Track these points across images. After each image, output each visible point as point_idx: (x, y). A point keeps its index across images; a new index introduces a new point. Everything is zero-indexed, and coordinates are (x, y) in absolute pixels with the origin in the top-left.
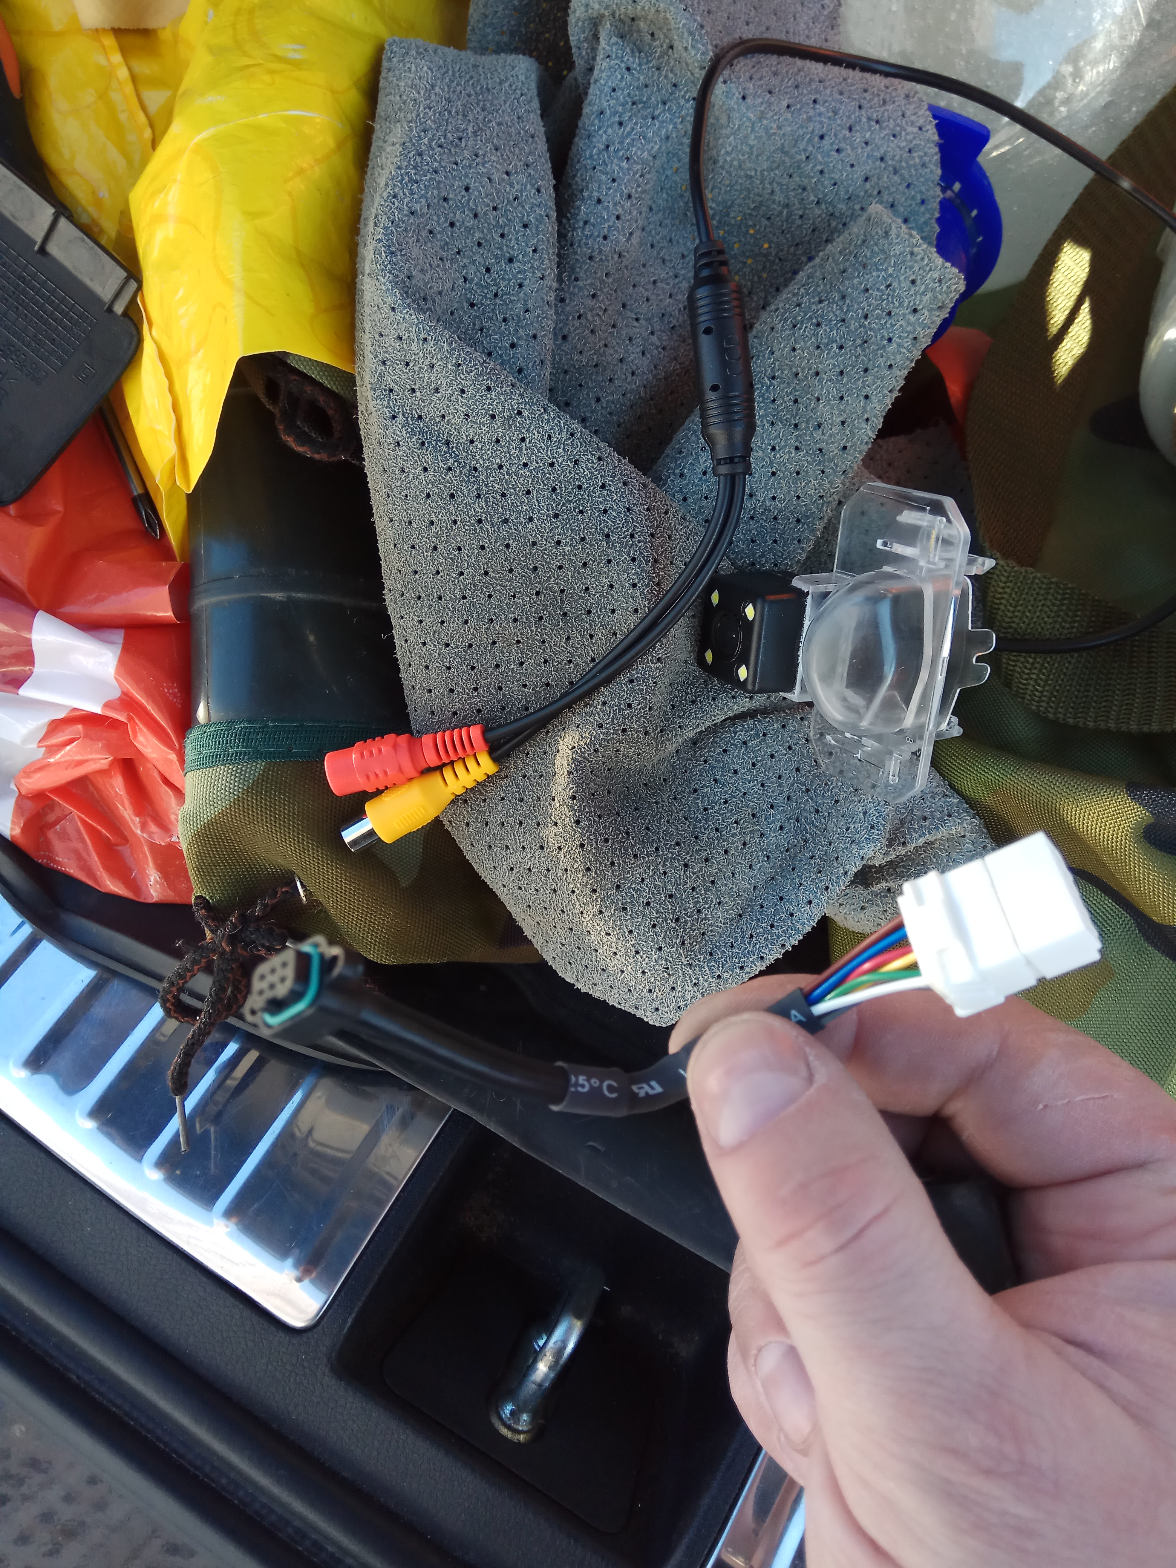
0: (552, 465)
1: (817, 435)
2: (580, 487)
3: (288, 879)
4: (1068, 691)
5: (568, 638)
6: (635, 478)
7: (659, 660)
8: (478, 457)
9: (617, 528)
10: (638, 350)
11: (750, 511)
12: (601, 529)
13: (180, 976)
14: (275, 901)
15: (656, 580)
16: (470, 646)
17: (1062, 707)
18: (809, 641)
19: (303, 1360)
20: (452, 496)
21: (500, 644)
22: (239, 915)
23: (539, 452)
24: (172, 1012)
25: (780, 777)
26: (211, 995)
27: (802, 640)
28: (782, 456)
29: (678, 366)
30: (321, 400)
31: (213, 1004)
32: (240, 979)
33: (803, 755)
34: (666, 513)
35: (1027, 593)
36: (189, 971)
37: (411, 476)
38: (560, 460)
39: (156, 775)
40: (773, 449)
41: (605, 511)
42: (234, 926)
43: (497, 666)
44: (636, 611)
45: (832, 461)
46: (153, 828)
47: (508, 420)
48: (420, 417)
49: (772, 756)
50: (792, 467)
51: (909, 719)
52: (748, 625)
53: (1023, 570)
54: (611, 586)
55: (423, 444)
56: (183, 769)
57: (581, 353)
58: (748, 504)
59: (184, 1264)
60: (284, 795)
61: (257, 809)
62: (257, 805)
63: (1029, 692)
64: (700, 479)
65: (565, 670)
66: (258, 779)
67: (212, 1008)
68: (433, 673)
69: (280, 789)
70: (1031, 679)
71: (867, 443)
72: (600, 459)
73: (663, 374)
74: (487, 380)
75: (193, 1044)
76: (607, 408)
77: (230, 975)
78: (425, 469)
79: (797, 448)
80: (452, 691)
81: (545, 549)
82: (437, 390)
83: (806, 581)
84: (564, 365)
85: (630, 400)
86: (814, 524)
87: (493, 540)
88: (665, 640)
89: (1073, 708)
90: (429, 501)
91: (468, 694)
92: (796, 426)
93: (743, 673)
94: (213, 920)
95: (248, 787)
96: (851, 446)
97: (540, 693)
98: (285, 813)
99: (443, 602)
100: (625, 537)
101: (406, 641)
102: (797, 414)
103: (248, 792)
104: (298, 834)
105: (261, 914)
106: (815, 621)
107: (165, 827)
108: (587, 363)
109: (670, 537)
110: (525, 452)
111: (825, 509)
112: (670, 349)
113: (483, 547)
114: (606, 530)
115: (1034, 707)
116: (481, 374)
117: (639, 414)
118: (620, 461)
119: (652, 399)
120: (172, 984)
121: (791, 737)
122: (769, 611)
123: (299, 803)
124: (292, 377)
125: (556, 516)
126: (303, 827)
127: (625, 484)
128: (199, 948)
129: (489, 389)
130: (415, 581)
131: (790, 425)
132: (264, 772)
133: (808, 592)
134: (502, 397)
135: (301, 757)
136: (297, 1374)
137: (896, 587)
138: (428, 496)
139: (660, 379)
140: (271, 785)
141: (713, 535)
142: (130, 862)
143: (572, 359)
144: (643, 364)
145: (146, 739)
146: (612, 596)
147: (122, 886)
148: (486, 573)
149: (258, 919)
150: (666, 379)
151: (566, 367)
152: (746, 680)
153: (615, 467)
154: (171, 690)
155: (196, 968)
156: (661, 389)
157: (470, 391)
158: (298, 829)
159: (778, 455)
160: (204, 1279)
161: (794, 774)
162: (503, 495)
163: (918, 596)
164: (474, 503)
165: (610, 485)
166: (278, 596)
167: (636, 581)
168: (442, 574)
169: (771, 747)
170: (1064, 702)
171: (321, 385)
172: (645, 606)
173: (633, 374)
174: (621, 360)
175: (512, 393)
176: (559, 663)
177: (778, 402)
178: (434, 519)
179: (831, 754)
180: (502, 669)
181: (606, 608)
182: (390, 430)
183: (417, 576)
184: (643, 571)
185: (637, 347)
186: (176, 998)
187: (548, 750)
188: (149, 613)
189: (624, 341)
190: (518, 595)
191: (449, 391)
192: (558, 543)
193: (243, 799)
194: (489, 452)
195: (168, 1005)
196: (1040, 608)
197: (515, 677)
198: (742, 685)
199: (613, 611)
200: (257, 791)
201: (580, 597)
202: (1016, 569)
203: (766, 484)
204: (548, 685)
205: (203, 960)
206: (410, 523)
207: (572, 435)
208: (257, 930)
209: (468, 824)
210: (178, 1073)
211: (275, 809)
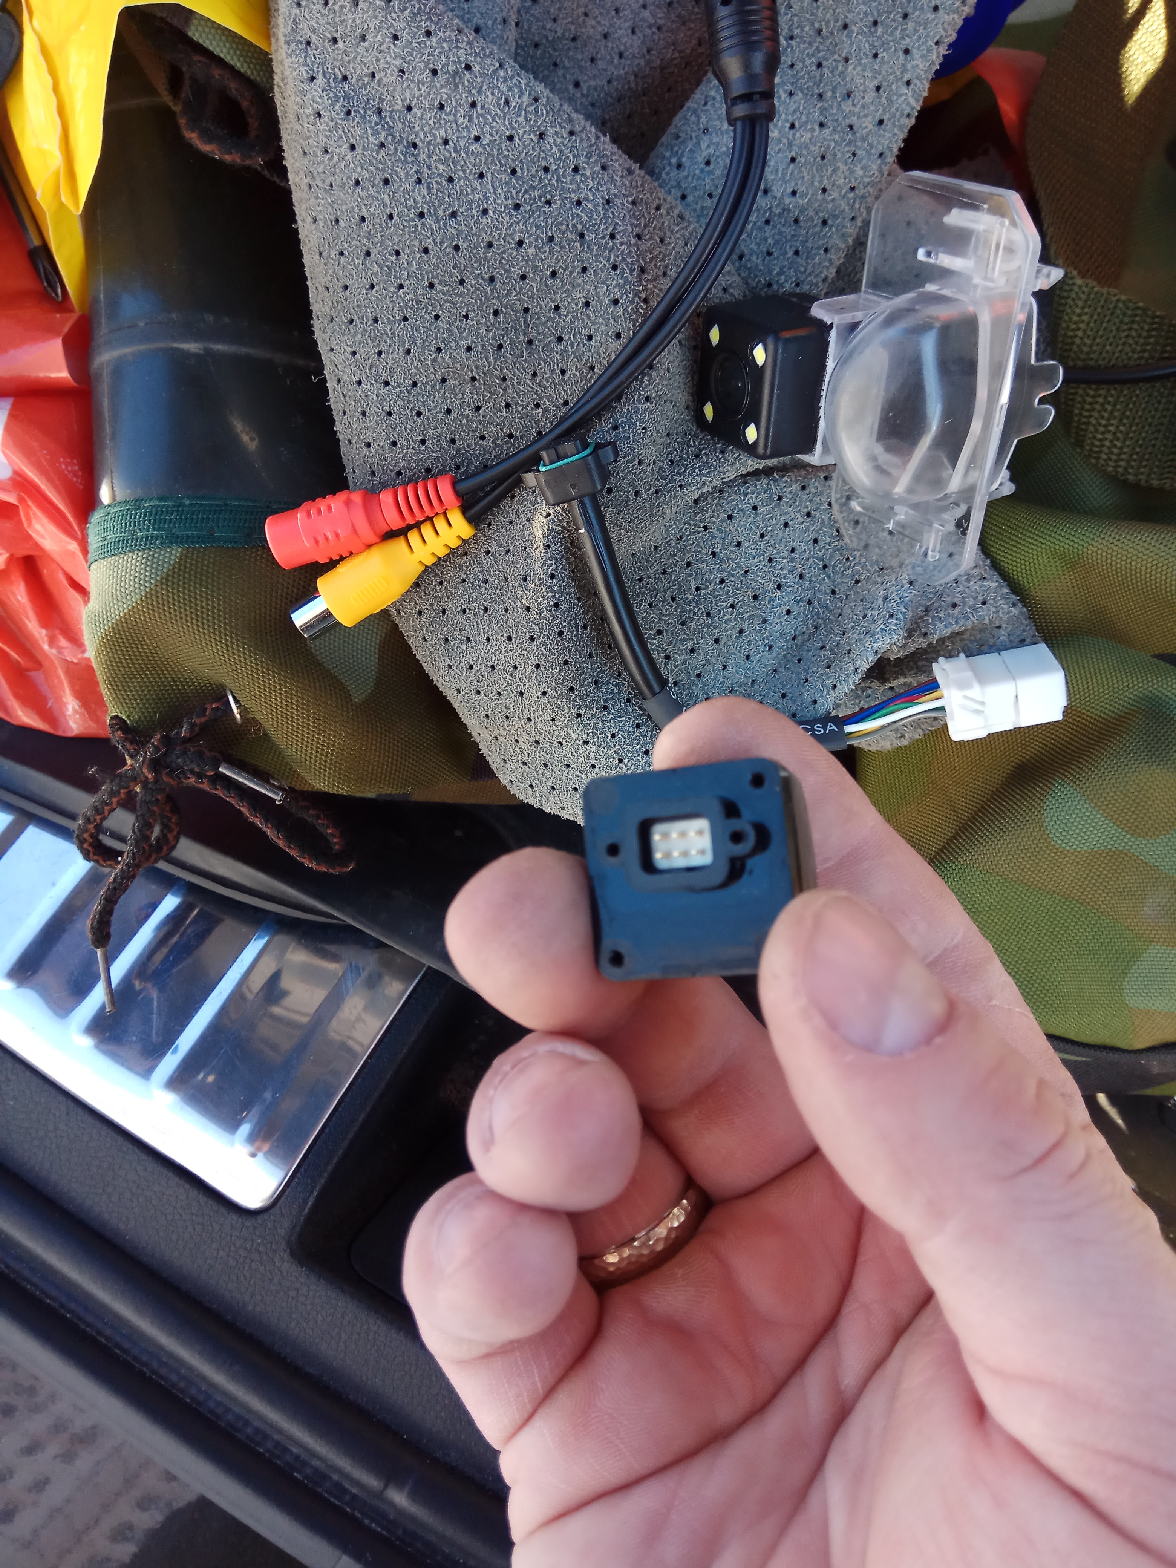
0: (511, 138)
1: (847, 106)
2: (546, 170)
3: (219, 695)
4: (1154, 445)
5: (535, 375)
6: (617, 161)
7: (647, 399)
8: (417, 129)
9: (594, 225)
10: (628, 24)
11: (765, 213)
12: (574, 226)
13: (97, 810)
14: (203, 719)
15: (643, 295)
16: (415, 384)
17: (1145, 467)
18: (834, 391)
19: (259, 1244)
20: (386, 182)
21: (450, 382)
22: (163, 737)
23: (493, 119)
24: (91, 855)
25: (793, 550)
26: (133, 832)
27: (825, 387)
28: (803, 136)
29: (677, 54)
30: (233, 87)
31: (137, 843)
32: (169, 815)
33: (823, 522)
34: (658, 208)
35: (1109, 321)
36: (107, 804)
37: (336, 157)
38: (521, 132)
39: (61, 577)
40: (792, 126)
41: (579, 203)
42: (157, 749)
43: (449, 411)
44: (618, 336)
45: (864, 139)
46: (63, 642)
47: (454, 77)
48: (345, 78)
49: (786, 525)
50: (816, 150)
51: (955, 482)
52: (759, 371)
53: (1105, 290)
54: (587, 304)
55: (349, 113)
56: (87, 561)
57: (555, 20)
58: (762, 201)
59: (120, 1139)
60: (207, 588)
61: (174, 605)
62: (174, 599)
63: (1105, 450)
64: (702, 171)
65: (532, 416)
66: (174, 568)
67: (136, 847)
68: (371, 421)
69: (201, 580)
70: (1109, 432)
71: (908, 116)
72: (571, 133)
73: (658, 62)
74: (426, 20)
75: (115, 889)
76: (588, 96)
77: (155, 808)
78: (353, 147)
79: (822, 125)
80: (394, 444)
81: (504, 252)
82: (363, 38)
83: (831, 309)
84: (534, 35)
85: (617, 90)
86: (844, 227)
87: (438, 241)
88: (654, 374)
89: (1157, 467)
90: (359, 189)
91: (414, 449)
92: (820, 96)
93: (751, 433)
94: (132, 743)
95: (162, 578)
96: (889, 119)
97: (502, 446)
98: (208, 610)
99: (380, 325)
100: (603, 238)
101: (339, 381)
102: (820, 81)
103: (162, 583)
104: (226, 635)
105: (188, 735)
106: (842, 362)
107: (75, 640)
108: (563, 35)
109: (662, 241)
110: (476, 121)
111: (857, 206)
112: (667, 31)
113: (426, 251)
114: (580, 227)
115: (1110, 469)
116: (418, 13)
117: (628, 112)
118: (598, 138)
119: (644, 94)
120: (88, 820)
121: (811, 501)
122: (783, 353)
123: (224, 597)
124: (196, 58)
125: (517, 207)
126: (231, 627)
127: (604, 168)
128: (118, 775)
129: (428, 34)
130: (346, 299)
131: (812, 95)
132: (181, 559)
133: (832, 324)
134: (445, 45)
135: (225, 542)
136: (252, 1260)
137: (943, 313)
138: (357, 183)
139: (655, 68)
140: (190, 575)
141: (714, 231)
142: (44, 689)
143: (544, 28)
144: (633, 44)
145: (43, 526)
146: (589, 318)
147: (36, 717)
148: (431, 286)
149: (186, 741)
150: (662, 69)
151: (537, 39)
152: (756, 443)
153: (591, 145)
154: (70, 468)
155: (114, 800)
156: (657, 82)
157: (405, 36)
158: (226, 629)
159: (798, 135)
160: (144, 1157)
161: (811, 546)
162: (450, 180)
163: (970, 324)
164: (413, 191)
165: (584, 168)
166: (192, 347)
167: (618, 296)
168: (376, 288)
169: (786, 514)
170: (1148, 460)
171: (231, 68)
172: (629, 329)
173: (621, 55)
174: (605, 36)
175: (458, 40)
176: (525, 407)
177: (798, 67)
178: (366, 215)
179: (857, 522)
180: (454, 415)
181: (581, 334)
182: (309, 96)
183: (348, 293)
184: (627, 282)
185: (626, 21)
186: (95, 837)
187: (514, 518)
188: (41, 375)
189: (608, 11)
190: (472, 315)
191: (379, 38)
192: (520, 243)
193: (157, 592)
194: (431, 122)
195: (85, 846)
196: (1123, 340)
197: (471, 426)
198: (751, 450)
199: (590, 338)
200: (173, 583)
201: (549, 318)
202: (1096, 289)
203: (784, 175)
204: (511, 436)
205: (122, 791)
206: (337, 221)
207: (536, 100)
208: (184, 752)
209: (420, 613)
210: (98, 922)
211: (196, 605)
